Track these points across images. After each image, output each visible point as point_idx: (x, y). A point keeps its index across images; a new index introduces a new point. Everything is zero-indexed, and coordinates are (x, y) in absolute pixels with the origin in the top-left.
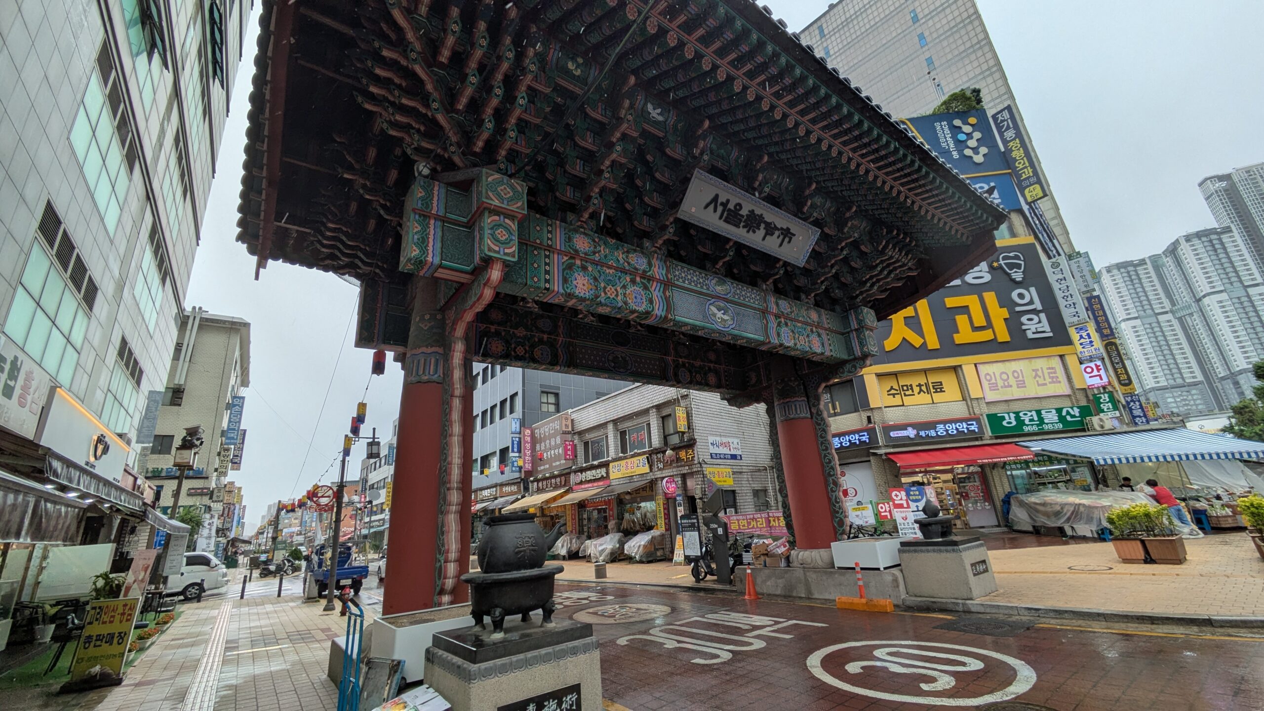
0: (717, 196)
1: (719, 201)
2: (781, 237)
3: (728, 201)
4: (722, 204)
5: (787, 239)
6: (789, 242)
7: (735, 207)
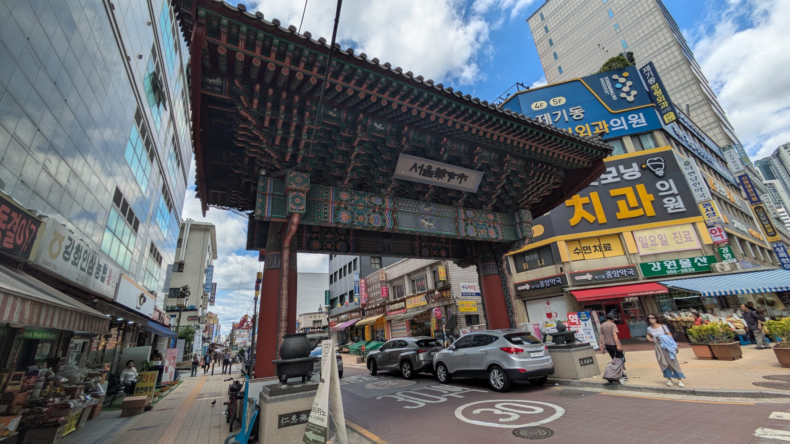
0: (416, 164)
1: (418, 166)
2: (460, 179)
3: (423, 165)
4: (419, 167)
5: (463, 180)
6: (465, 180)
7: (428, 167)
